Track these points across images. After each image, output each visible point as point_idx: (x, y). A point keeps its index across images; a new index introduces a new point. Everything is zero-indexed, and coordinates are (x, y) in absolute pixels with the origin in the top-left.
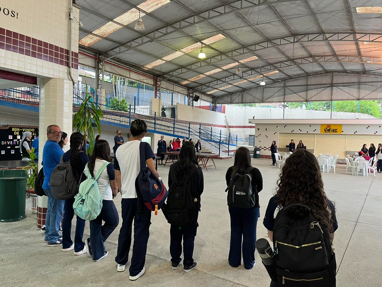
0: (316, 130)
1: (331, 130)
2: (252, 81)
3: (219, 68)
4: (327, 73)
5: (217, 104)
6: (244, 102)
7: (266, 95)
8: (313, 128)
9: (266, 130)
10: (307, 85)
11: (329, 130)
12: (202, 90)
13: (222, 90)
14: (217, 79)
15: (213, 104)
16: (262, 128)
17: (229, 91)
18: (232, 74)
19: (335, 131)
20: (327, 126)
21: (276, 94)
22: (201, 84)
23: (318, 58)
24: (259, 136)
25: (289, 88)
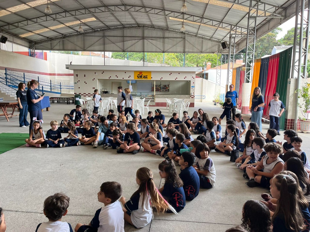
0: (130, 76)
1: (143, 77)
2: (70, 27)
3: (25, 3)
4: (139, 26)
5: (36, 49)
6: (66, 48)
7: (88, 44)
8: (128, 75)
9: (85, 76)
10: (123, 37)
11: (141, 77)
12: (10, 31)
13: (38, 34)
14: (27, 19)
15: (31, 49)
16: (81, 75)
17: (47, 36)
18: (45, 15)
19: (146, 77)
20: (139, 73)
21: (96, 43)
22: (8, 24)
23: (130, 7)
24: (78, 82)
25: (108, 37)
